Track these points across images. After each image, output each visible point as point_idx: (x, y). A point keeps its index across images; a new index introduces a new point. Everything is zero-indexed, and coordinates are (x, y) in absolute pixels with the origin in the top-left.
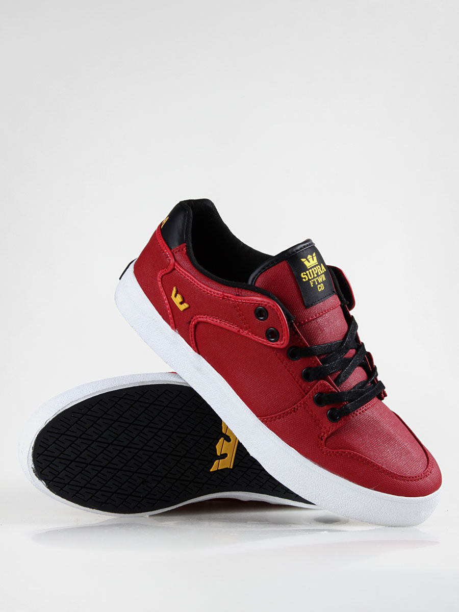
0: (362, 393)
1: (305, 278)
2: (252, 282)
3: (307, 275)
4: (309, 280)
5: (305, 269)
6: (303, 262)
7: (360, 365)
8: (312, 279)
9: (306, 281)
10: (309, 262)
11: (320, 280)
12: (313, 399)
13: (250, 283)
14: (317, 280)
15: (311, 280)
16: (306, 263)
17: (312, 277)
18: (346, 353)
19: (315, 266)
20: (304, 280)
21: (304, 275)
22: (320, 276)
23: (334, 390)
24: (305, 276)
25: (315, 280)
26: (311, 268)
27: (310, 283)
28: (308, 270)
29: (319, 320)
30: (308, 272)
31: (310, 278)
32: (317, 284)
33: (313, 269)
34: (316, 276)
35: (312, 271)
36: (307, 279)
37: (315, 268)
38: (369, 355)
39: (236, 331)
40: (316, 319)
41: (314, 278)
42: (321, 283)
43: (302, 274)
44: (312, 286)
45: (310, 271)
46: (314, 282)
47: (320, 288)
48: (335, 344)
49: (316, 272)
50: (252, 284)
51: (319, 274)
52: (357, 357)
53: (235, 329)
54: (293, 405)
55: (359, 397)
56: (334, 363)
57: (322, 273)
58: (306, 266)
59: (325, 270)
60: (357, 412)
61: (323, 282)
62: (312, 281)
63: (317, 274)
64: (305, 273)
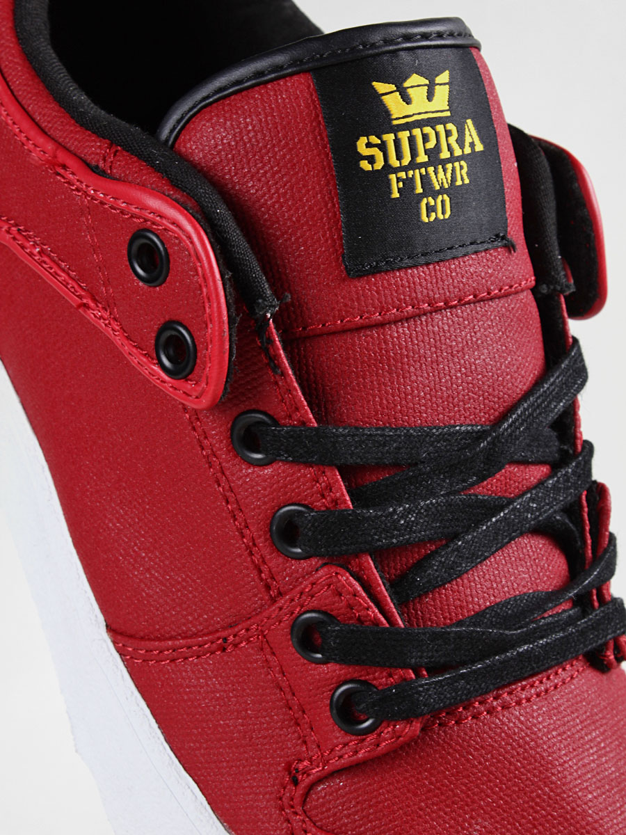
0: (503, 645)
1: (371, 160)
2: (172, 131)
3: (383, 147)
4: (388, 168)
5: (380, 122)
6: (378, 97)
7: (543, 530)
8: (405, 169)
9: (374, 172)
10: (407, 99)
11: (440, 178)
12: (292, 627)
13: (165, 133)
14: (425, 180)
15: (396, 170)
16: (394, 103)
17: (407, 160)
18: (483, 478)
19: (432, 122)
20: (365, 165)
21: (369, 145)
22: (444, 162)
23: (374, 611)
24: (375, 151)
25: (417, 174)
26: (408, 127)
27: (388, 182)
28: (396, 130)
29: (394, 332)
30: (389, 138)
31: (395, 163)
32: (419, 190)
33: (417, 132)
34: (423, 158)
35: (412, 140)
36: (379, 164)
37: (428, 130)
38: (599, 494)
39: (74, 301)
40: (381, 325)
41: (413, 165)
42: (442, 191)
43: (362, 142)
44: (396, 195)
45: (404, 135)
46: (409, 183)
47: (430, 209)
48: (442, 437)
49: (431, 144)
50: (167, 140)
51: (445, 154)
52: (532, 500)
53: (70, 292)
54: (224, 628)
55: (481, 660)
56: (409, 511)
57: (458, 152)
58: (387, 113)
59: (479, 147)
60: (496, 698)
61: (452, 190)
62: (402, 175)
63: (433, 154)
64: (374, 140)
